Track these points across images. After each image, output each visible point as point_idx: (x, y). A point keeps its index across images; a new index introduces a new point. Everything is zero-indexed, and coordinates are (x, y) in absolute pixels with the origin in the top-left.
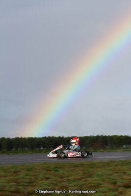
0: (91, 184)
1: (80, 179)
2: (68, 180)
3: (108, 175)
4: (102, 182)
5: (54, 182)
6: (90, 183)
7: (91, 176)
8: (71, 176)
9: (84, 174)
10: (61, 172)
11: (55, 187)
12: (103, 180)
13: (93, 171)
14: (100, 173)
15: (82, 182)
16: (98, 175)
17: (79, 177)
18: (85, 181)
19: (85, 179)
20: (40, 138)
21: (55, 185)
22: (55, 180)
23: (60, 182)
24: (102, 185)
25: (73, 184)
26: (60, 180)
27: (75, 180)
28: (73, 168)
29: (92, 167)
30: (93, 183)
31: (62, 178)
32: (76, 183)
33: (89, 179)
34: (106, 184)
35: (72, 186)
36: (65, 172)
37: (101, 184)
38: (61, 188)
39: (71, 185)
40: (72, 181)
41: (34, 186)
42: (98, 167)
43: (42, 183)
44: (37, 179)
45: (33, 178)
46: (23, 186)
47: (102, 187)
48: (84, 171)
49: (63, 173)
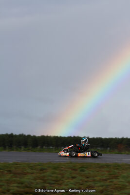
0: (117, 186)
1: (106, 180)
2: (94, 181)
4: (127, 184)
5: (80, 182)
6: (115, 185)
7: (116, 177)
8: (96, 176)
9: (110, 175)
10: (87, 172)
11: (81, 186)
12: (129, 182)
13: (119, 173)
14: (125, 175)
15: (107, 183)
16: (124, 177)
17: (104, 178)
18: (111, 182)
19: (111, 180)
20: (65, 138)
21: (82, 184)
22: (81, 180)
23: (86, 182)
24: (128, 187)
25: (99, 184)
26: (86, 179)
27: (100, 181)
28: (98, 169)
29: (117, 169)
30: (119, 185)
31: (88, 178)
32: (102, 183)
33: (115, 181)
35: (98, 187)
36: (91, 172)
37: (126, 186)
39: (96, 185)
40: (98, 181)
41: (61, 185)
42: (123, 169)
43: (68, 182)
44: (63, 177)
45: (59, 176)
46: (49, 183)
47: (127, 189)
48: (109, 171)
49: (89, 174)
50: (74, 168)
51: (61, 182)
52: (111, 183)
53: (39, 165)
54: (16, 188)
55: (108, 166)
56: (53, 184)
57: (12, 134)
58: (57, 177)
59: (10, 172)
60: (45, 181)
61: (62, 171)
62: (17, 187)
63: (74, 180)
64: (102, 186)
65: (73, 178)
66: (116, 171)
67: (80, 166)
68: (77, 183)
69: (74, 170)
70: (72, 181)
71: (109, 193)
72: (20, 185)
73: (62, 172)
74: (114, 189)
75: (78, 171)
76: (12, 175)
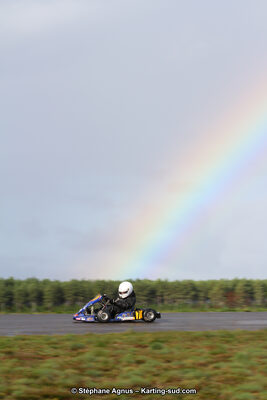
0: (229, 375)
1: (205, 365)
2: (182, 367)
3: (262, 357)
4: (249, 372)
5: (154, 370)
6: (225, 373)
7: (226, 359)
8: (186, 358)
9: (214, 354)
10: (166, 349)
11: (156, 378)
12: (252, 368)
13: (231, 349)
14: (244, 353)
15: (209, 370)
16: (241, 358)
17: (202, 361)
18: (216, 368)
19: (215, 365)
21: (155, 375)
22: (155, 366)
23: (166, 369)
24: (250, 378)
25: (191, 374)
26: (165, 365)
27: (194, 367)
28: (190, 343)
29: (227, 342)
30: (233, 373)
31: (169, 362)
32: (198, 372)
33: (224, 366)
34: (259, 376)
35: (189, 379)
36: (174, 350)
37: (247, 375)
38: (168, 381)
39: (187, 375)
40: (189, 368)
41: (114, 377)
42: (240, 342)
43: (129, 370)
44: (118, 362)
45: (111, 360)
46: (90, 375)
47: (249, 381)
48: (211, 347)
49: (172, 353)
50: (140, 343)
51: (114, 372)
52: (217, 371)
53: (68, 340)
54: (24, 388)
55: (208, 336)
56: (100, 376)
57: (12, 279)
58: (106, 362)
59: (10, 354)
60: (82, 371)
61: (116, 349)
62: (28, 385)
63: (142, 366)
64: (197, 377)
65: (139, 362)
66: (226, 346)
67: (152, 339)
68: (148, 372)
69: (140, 346)
70: (138, 369)
71: (213, 390)
72: (31, 381)
73: (115, 352)
74: (222, 381)
75: (149, 349)
76: (15, 360)
